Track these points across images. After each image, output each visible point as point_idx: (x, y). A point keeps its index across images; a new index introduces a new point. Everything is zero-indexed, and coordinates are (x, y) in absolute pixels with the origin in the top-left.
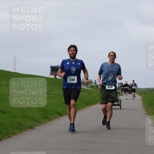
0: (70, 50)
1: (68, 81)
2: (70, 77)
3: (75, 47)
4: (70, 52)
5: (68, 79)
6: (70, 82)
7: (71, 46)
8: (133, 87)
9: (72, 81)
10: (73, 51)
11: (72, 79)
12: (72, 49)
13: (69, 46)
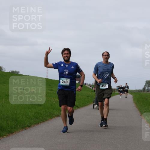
0: (64, 53)
1: (61, 83)
2: (63, 79)
3: (68, 50)
4: (64, 55)
5: (61, 81)
6: (63, 84)
7: (65, 50)
8: (126, 89)
9: (64, 83)
10: (67, 54)
11: (65, 81)
12: (66, 52)
13: (63, 49)
